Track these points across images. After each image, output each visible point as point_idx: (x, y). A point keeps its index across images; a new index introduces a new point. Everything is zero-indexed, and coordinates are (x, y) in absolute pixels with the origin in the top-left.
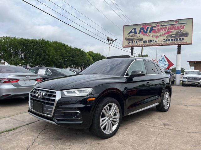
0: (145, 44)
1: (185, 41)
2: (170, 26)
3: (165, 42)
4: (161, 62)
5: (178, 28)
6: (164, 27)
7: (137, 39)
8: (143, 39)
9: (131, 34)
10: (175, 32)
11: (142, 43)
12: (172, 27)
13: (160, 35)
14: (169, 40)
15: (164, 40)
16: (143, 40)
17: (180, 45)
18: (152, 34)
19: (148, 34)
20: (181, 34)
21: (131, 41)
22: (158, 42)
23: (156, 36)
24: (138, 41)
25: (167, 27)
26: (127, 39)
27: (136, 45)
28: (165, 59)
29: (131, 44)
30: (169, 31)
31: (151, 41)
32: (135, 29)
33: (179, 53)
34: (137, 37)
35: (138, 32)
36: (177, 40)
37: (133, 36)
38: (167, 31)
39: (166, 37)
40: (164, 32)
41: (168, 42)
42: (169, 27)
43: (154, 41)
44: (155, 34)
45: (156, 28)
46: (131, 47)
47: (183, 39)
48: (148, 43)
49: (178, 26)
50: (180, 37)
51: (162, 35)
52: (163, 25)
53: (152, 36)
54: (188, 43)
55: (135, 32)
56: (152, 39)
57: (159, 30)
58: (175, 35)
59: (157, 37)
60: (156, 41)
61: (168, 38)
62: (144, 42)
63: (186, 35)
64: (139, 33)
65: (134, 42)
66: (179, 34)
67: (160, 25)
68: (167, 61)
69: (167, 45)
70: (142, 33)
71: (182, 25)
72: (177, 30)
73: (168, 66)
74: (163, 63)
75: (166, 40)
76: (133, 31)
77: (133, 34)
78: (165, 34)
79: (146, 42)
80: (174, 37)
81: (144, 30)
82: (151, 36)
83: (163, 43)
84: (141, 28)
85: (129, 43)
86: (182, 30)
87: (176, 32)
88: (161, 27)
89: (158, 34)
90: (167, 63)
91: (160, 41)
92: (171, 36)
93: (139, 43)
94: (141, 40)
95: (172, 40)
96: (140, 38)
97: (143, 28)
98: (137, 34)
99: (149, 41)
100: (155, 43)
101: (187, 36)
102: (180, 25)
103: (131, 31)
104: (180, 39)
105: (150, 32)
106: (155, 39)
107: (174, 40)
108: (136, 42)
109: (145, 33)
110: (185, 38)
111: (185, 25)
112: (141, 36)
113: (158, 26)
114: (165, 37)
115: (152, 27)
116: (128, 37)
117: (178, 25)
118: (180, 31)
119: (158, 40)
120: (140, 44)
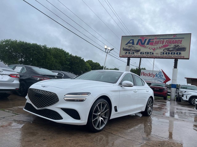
0: (142, 56)
1: (182, 56)
2: (168, 40)
3: (162, 55)
4: (158, 76)
5: (176, 42)
6: (161, 40)
7: (135, 50)
8: (140, 50)
9: (129, 45)
10: (172, 46)
11: (139, 54)
12: (170, 41)
13: (157, 48)
14: (166, 53)
15: (161, 53)
16: (140, 52)
17: (177, 59)
18: (150, 46)
19: (145, 46)
20: (178, 48)
21: (128, 52)
22: (155, 55)
23: (153, 48)
24: (135, 52)
25: (165, 40)
26: (124, 50)
27: (133, 56)
28: (163, 74)
29: (128, 54)
30: (166, 44)
31: (148, 53)
32: (133, 40)
33: (175, 66)
34: (134, 47)
35: (135, 43)
36: (174, 53)
37: (130, 47)
38: (164, 44)
39: (164, 50)
40: (161, 45)
41: (165, 55)
42: (166, 41)
43: (151, 54)
44: (153, 47)
45: (153, 40)
46: (128, 57)
47: (180, 53)
48: (145, 55)
49: (175, 41)
50: (177, 51)
51: (160, 48)
52: (160, 38)
53: (150, 48)
54: (185, 58)
55: (133, 43)
56: (149, 51)
57: (157, 43)
58: (172, 49)
59: (154, 50)
60: (153, 54)
61: (165, 51)
62: (141, 53)
63: (184, 49)
64: (137, 44)
65: (131, 53)
66: (177, 48)
67: (158, 38)
68: (164, 76)
69: (164, 58)
70: (140, 45)
71: (180, 39)
72: (175, 44)
73: (164, 80)
74: (160, 77)
75: (163, 53)
76: (131, 42)
77: (131, 44)
78: (162, 47)
79: (143, 54)
80: (171, 51)
81: (141, 42)
82: (148, 48)
83: (160, 55)
84: (139, 40)
85: (126, 53)
86: (180, 45)
87: (174, 46)
88: (159, 40)
89: (155, 47)
90: (164, 77)
91: (157, 54)
92: (168, 49)
93: (135, 54)
94: (138, 51)
95: (169, 53)
96: (138, 49)
97: (140, 40)
98: (135, 45)
99: (146, 53)
100: (152, 55)
101: (184, 51)
102: (178, 39)
103: (129, 42)
104: (177, 54)
105: (148, 44)
106: (152, 51)
107: (172, 53)
108: (133, 53)
109: (143, 44)
110: (182, 52)
111: (183, 40)
112: (138, 47)
113: (156, 39)
114: (162, 50)
115: (150, 40)
116: (125, 48)
117: (176, 39)
118: (178, 45)
119: (155, 53)
120: (137, 55)
